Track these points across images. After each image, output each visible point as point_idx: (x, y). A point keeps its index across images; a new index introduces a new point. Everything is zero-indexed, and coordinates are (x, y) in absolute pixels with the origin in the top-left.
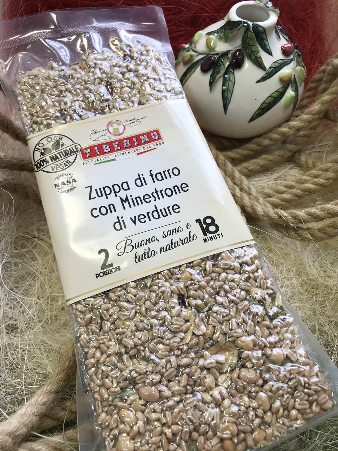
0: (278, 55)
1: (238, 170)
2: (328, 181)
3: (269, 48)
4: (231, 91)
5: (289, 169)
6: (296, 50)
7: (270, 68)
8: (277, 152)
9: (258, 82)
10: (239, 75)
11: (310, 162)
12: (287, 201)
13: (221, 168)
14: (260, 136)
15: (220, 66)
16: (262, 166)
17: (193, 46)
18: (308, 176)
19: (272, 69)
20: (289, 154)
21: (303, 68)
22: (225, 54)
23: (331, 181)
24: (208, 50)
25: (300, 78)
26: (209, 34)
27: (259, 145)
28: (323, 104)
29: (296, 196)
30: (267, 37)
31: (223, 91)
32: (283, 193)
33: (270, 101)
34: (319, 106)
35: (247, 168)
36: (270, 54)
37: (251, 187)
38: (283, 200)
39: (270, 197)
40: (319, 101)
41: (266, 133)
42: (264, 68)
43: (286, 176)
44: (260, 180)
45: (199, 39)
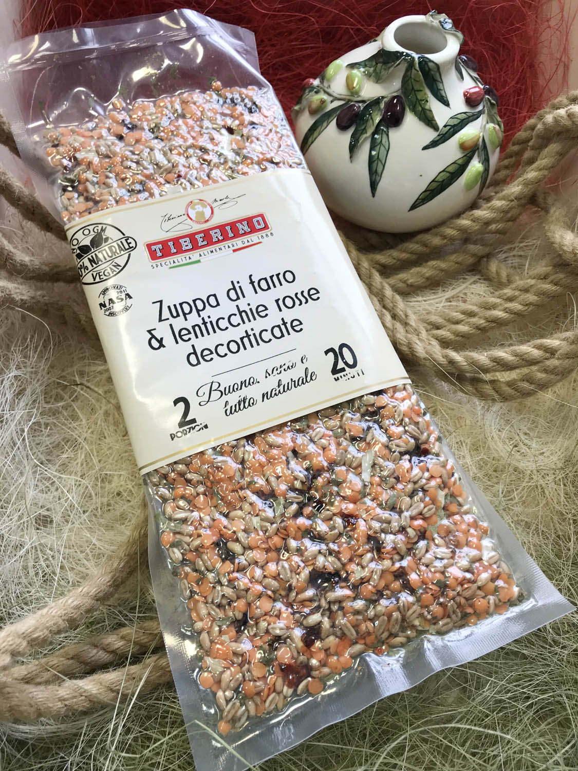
0: (458, 106)
1: (389, 285)
2: (527, 308)
3: (444, 95)
4: (383, 162)
5: (471, 284)
6: (487, 96)
7: (445, 126)
8: (453, 257)
9: (425, 148)
10: (395, 135)
11: (504, 274)
12: (464, 336)
13: (364, 282)
14: (427, 230)
15: (367, 121)
16: (428, 279)
17: (326, 84)
18: (499, 297)
19: (448, 128)
20: (471, 260)
21: (497, 127)
22: (376, 102)
23: (531, 308)
24: (349, 94)
25: (492, 143)
26: (352, 66)
27: (425, 245)
28: (526, 184)
29: (478, 328)
30: (443, 78)
31: (371, 160)
32: (458, 322)
33: (444, 178)
34: (520, 187)
35: (405, 282)
36: (446, 103)
37: (410, 312)
38: (457, 334)
39: (438, 328)
40: (521, 179)
41: (435, 227)
42: (435, 127)
43: (465, 294)
44: (425, 301)
45: (336, 73)
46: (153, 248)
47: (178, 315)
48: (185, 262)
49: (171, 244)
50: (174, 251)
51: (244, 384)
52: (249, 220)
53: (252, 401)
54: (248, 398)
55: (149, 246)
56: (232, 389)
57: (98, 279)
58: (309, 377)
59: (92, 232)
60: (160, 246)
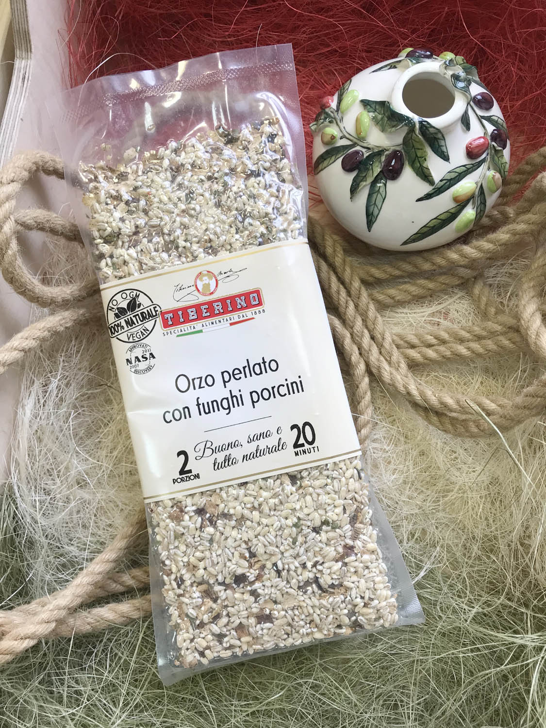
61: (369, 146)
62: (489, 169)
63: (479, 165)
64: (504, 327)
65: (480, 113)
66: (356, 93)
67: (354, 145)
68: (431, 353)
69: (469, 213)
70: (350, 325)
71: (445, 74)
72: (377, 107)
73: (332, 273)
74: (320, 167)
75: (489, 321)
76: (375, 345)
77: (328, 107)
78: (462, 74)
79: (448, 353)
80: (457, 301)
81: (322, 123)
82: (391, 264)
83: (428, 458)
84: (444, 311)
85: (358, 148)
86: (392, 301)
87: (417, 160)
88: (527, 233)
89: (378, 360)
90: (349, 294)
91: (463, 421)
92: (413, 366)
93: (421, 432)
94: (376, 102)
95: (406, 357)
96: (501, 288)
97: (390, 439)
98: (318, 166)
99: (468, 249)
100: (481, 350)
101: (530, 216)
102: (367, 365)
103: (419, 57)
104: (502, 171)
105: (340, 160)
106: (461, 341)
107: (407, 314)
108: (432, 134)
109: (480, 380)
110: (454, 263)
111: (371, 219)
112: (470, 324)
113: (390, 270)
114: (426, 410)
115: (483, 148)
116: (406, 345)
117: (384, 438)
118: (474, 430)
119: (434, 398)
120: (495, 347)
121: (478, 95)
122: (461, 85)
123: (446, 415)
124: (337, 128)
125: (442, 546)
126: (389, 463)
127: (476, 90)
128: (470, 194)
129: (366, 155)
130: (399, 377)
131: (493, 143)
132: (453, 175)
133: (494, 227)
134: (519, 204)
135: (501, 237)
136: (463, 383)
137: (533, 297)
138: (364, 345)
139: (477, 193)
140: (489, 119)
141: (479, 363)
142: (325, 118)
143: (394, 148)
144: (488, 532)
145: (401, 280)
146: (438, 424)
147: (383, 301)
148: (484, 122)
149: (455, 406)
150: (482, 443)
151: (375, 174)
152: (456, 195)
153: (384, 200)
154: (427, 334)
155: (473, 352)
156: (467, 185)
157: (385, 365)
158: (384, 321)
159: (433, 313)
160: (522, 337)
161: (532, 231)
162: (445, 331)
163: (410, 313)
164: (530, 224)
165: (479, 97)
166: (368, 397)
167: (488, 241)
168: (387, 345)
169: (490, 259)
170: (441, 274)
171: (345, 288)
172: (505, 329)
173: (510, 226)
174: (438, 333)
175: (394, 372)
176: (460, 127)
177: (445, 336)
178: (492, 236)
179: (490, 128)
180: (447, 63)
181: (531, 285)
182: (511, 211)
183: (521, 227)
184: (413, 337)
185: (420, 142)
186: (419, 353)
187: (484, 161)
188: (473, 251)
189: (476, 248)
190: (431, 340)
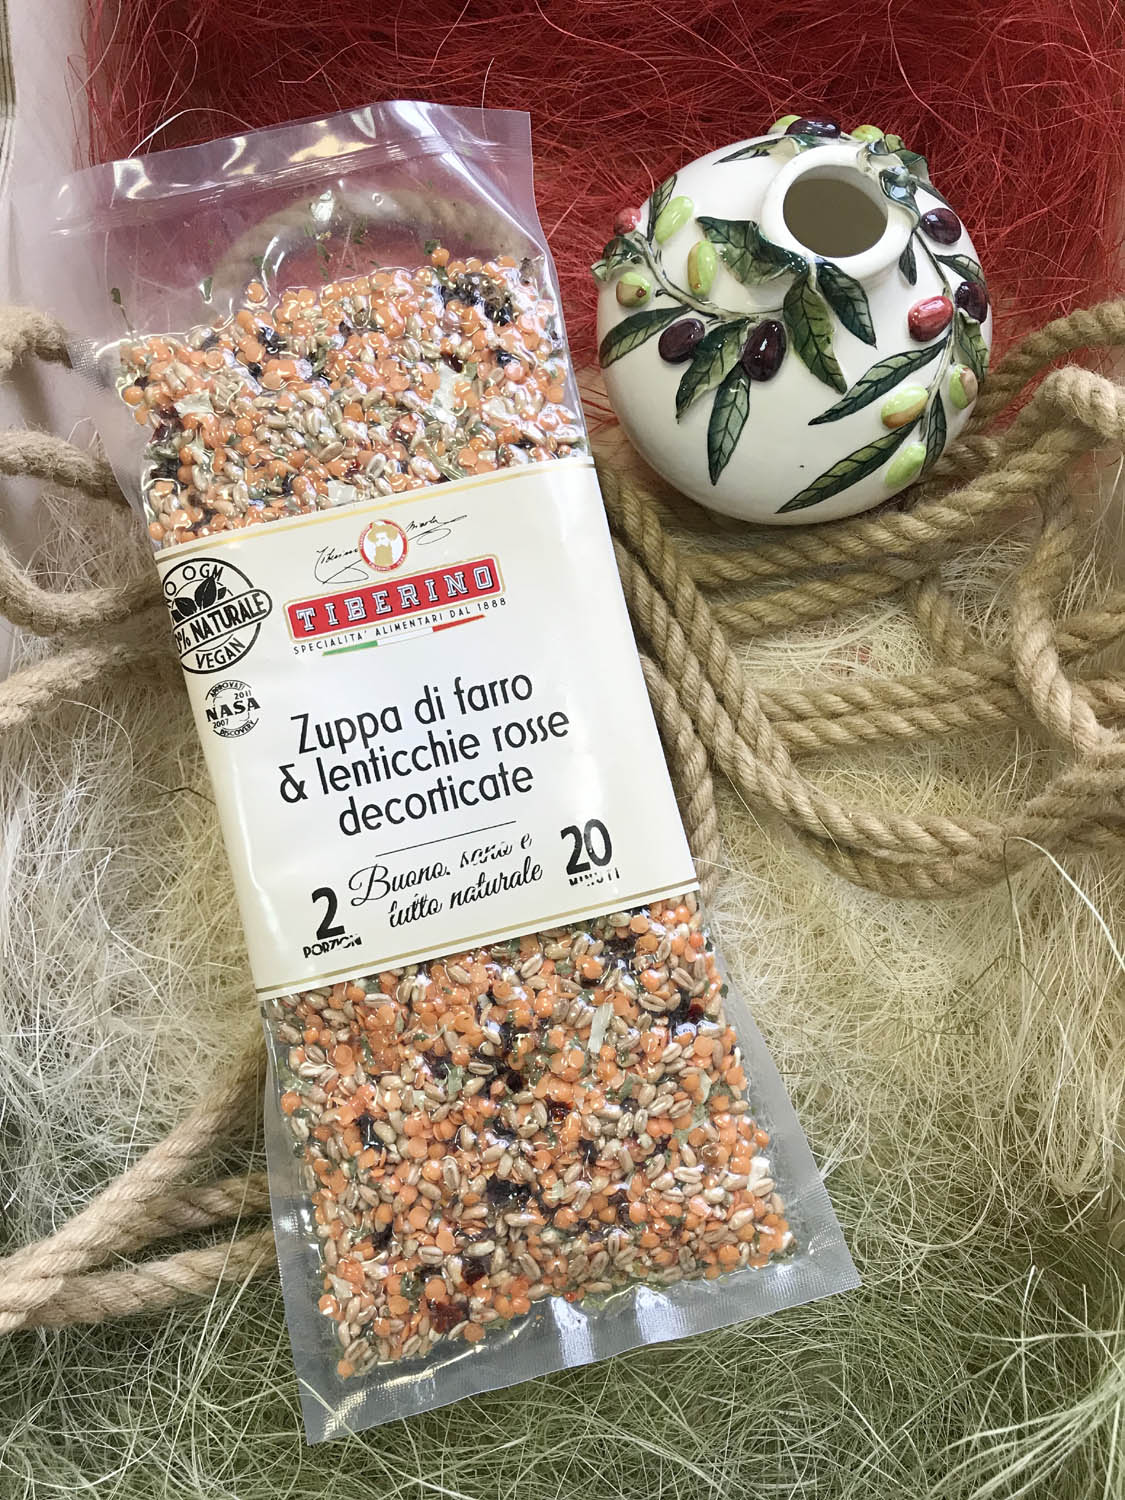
0: (894, 342)
3: (867, 322)
4: (735, 437)
7: (860, 383)
9: (814, 423)
10: (761, 395)
15: (713, 359)
24: (690, 293)
30: (868, 294)
31: (713, 430)
36: (870, 339)
42: (839, 386)
46: (301, 614)
47: (332, 743)
48: (351, 643)
49: (330, 607)
50: (333, 621)
51: (426, 874)
52: (467, 570)
53: (434, 905)
54: (430, 899)
55: (292, 610)
56: (405, 882)
57: (205, 667)
58: (529, 873)
59: (198, 576)
60: (310, 611)
61: (715, 312)
62: (952, 361)
63: (934, 352)
64: (983, 677)
65: (936, 249)
66: (687, 204)
67: (685, 308)
68: (836, 731)
69: (913, 449)
70: (674, 673)
71: (868, 169)
72: (731, 233)
73: (637, 569)
74: (614, 353)
75: (952, 664)
76: (725, 713)
77: (631, 230)
78: (902, 172)
79: (871, 731)
80: (886, 626)
81: (619, 262)
82: (754, 550)
83: (830, 942)
84: (859, 645)
85: (692, 315)
86: (757, 625)
87: (811, 342)
88: (1029, 489)
89: (732, 744)
90: (672, 610)
91: (905, 865)
92: (801, 755)
93: (816, 889)
94: (729, 223)
95: (788, 738)
96: (973, 600)
97: (753, 902)
98: (609, 351)
99: (910, 522)
100: (937, 725)
101: (1032, 457)
102: (711, 754)
103: (813, 133)
104: (978, 366)
105: (655, 339)
106: (898, 705)
107: (786, 651)
108: (842, 289)
109: (933, 783)
110: (881, 549)
111: (717, 458)
112: (913, 671)
113: (753, 562)
114: (828, 845)
115: (941, 320)
116: (785, 714)
117: (744, 901)
118: (926, 882)
119: (844, 819)
120: (965, 718)
121: (932, 213)
122: (899, 192)
123: (868, 854)
124: (650, 274)
125: (861, 1120)
126: (754, 952)
127: (928, 203)
128: (915, 411)
129: (708, 330)
130: (774, 779)
131: (961, 310)
132: (883, 373)
133: (960, 477)
134: (1010, 432)
135: (977, 499)
136: (898, 791)
137: (1040, 619)
138: (704, 715)
139: (929, 409)
140: (951, 261)
141: (931, 751)
142: (625, 253)
143: (764, 316)
144: (951, 1089)
145: (775, 583)
146: (852, 872)
147: (739, 625)
148: (944, 268)
149: (888, 837)
150: (939, 908)
151: (728, 369)
152: (887, 413)
153: (745, 420)
154: (830, 691)
155: (921, 727)
156: (909, 394)
157: (746, 754)
158: (742, 665)
159: (840, 649)
160: (1021, 697)
161: (1038, 485)
162: (865, 686)
163: (792, 650)
164: (1033, 472)
165: (933, 218)
166: (711, 818)
167: (949, 505)
168: (749, 713)
169: (951, 540)
170: (855, 571)
171: (665, 598)
172: (984, 682)
173: (994, 475)
174: (851, 691)
175: (765, 769)
176: (896, 276)
177: (866, 696)
178: (957, 496)
179: (955, 281)
180: (872, 148)
181: (1037, 593)
182: (992, 445)
183: (1015, 478)
184: (800, 698)
185: (817, 305)
186: (813, 730)
187: (942, 345)
188: (921, 525)
189: (926, 519)
190: (836, 703)
